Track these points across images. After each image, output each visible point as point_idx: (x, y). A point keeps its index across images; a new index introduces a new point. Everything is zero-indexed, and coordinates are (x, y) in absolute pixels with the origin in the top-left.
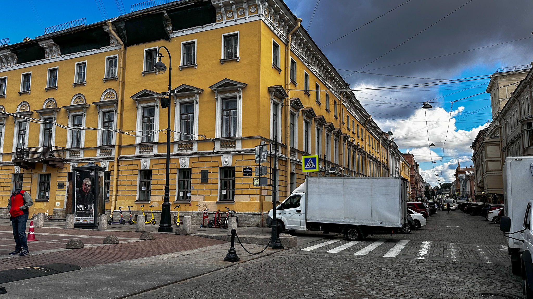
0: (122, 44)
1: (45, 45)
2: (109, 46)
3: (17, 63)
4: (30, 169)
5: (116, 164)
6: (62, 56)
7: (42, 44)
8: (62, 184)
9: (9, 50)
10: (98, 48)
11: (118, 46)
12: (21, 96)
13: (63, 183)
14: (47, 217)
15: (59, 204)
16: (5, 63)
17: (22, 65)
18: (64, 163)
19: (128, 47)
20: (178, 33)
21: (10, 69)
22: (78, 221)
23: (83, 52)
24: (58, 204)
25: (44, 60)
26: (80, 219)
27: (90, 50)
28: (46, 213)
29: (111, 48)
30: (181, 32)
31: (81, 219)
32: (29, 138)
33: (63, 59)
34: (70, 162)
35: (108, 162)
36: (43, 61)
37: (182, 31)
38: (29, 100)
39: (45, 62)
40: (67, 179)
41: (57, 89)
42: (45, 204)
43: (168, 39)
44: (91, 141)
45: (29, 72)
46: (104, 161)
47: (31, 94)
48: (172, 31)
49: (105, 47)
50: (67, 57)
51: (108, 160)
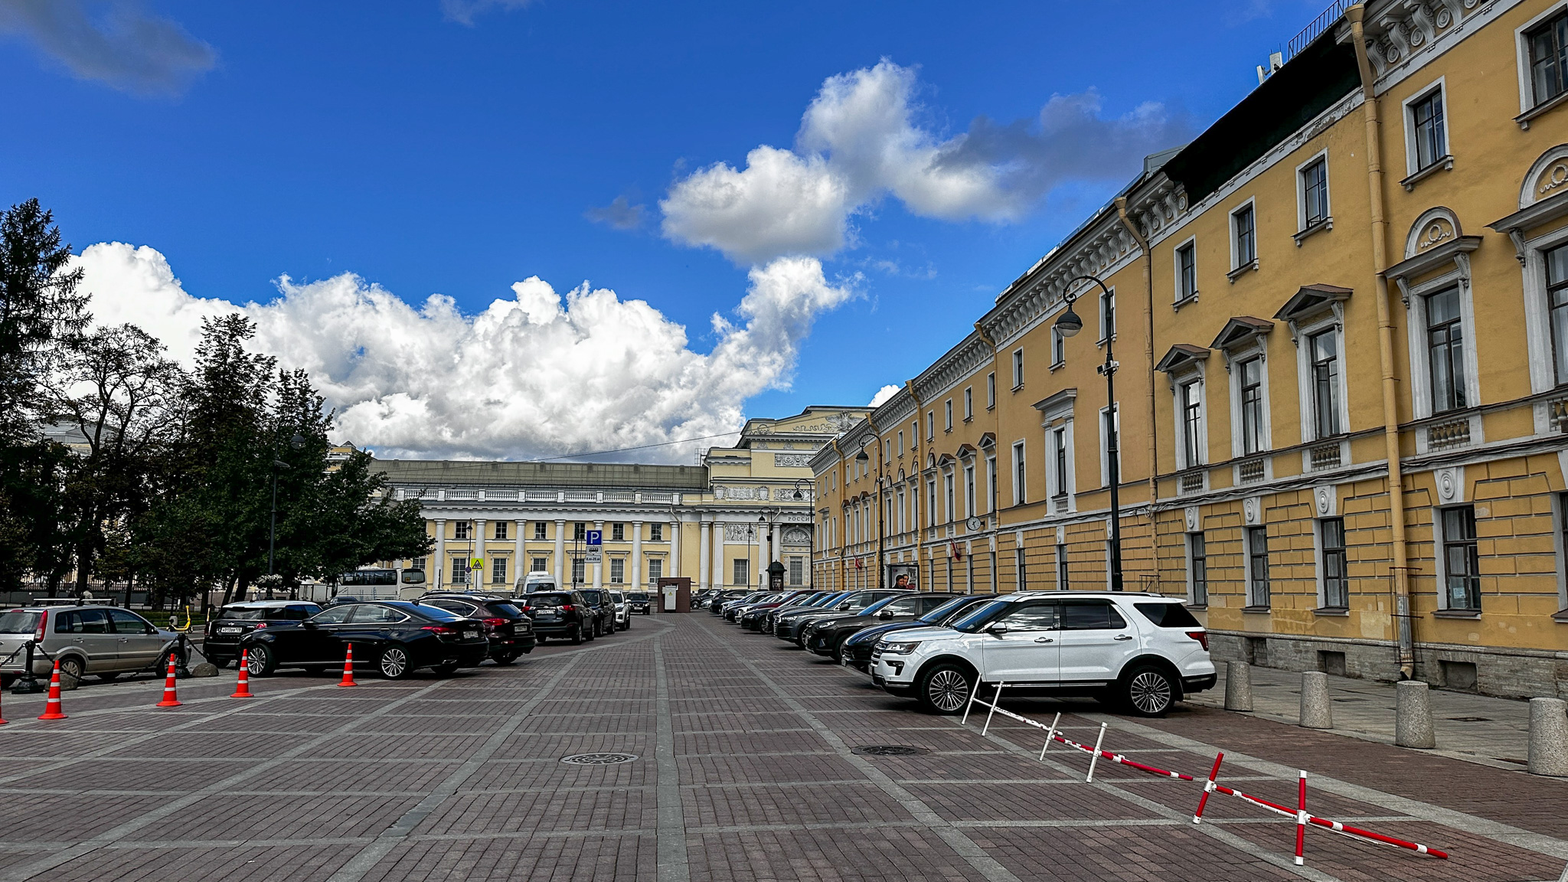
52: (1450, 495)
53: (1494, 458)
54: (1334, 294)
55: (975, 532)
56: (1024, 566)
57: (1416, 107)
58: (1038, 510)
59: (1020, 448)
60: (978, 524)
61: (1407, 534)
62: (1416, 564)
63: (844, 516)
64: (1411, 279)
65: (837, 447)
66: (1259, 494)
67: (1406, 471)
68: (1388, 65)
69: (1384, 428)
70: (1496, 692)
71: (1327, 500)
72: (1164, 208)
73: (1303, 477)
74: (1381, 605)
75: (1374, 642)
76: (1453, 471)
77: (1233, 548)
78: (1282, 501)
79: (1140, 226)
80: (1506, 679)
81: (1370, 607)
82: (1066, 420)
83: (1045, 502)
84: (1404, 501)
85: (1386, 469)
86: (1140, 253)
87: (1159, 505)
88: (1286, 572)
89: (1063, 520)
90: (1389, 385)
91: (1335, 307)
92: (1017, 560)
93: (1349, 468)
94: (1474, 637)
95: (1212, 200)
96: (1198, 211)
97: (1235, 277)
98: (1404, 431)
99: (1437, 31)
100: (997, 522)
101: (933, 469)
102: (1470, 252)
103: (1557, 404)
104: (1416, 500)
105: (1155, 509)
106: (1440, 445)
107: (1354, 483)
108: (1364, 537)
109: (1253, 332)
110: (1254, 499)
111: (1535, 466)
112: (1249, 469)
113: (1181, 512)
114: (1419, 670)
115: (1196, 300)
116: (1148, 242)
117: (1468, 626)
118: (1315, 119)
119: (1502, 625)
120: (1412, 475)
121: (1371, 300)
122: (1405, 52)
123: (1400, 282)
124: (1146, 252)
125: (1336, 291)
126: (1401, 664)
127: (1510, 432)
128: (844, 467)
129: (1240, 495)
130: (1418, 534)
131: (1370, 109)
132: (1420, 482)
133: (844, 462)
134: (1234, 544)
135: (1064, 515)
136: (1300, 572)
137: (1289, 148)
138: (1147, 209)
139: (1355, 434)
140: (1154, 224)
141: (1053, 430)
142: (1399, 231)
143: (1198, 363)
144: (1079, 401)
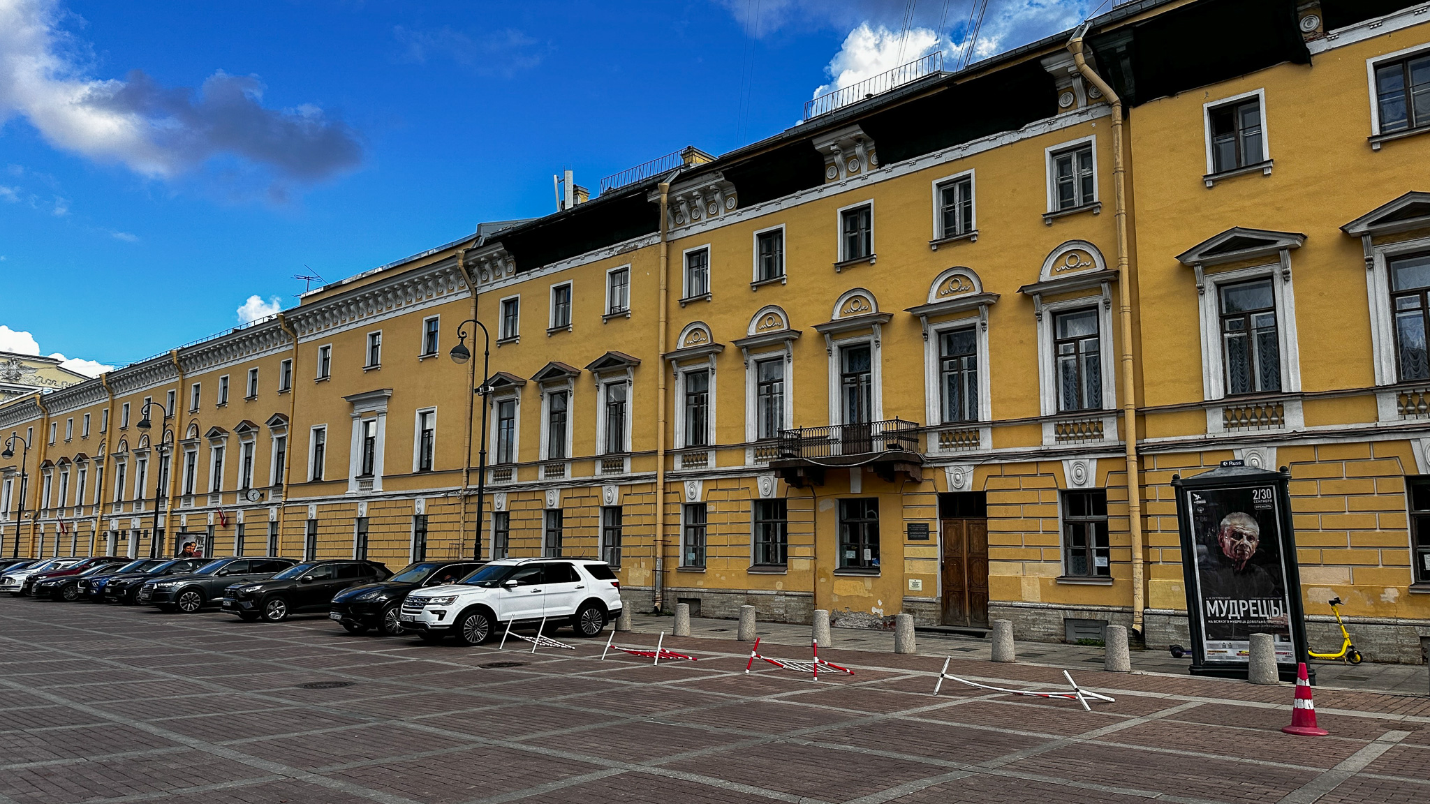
0: (1116, 102)
1: (833, 145)
2: (1057, 117)
3: (738, 208)
4: (808, 486)
5: (1133, 467)
6: (883, 168)
7: (821, 145)
8: (923, 528)
9: (720, 173)
10: (1016, 126)
11: (1093, 111)
12: (758, 293)
13: (927, 525)
14: (878, 621)
15: (920, 585)
16: (702, 210)
17: (754, 208)
18: (922, 469)
19: (1135, 106)
20: (1350, 33)
21: (717, 224)
22: (1216, 654)
23: (960, 145)
24: (915, 585)
25: (824, 188)
26: (1224, 646)
27: (987, 137)
28: (874, 610)
29: (1063, 120)
30: (1365, 29)
31: (1231, 646)
32: (794, 402)
33: (890, 175)
34: (945, 465)
35: (1096, 461)
36: (821, 191)
37: (1368, 25)
38: (783, 300)
39: (827, 193)
40: (936, 512)
41: (874, 261)
42: (869, 583)
43: (1302, 58)
44: (1015, 400)
45: (778, 227)
46: (1079, 457)
47: (790, 284)
48: (1320, 30)
49: (1042, 121)
50: (901, 169)
51: (1092, 456)
52: (693, 497)
53: (722, 477)
54: (631, 362)
55: (254, 503)
56: (243, 536)
57: (690, 256)
58: (340, 487)
59: (319, 432)
60: (257, 496)
61: (664, 520)
62: (668, 539)
63: (43, 478)
64: (680, 362)
65: (40, 403)
66: (560, 487)
67: (667, 480)
68: (677, 225)
69: (657, 451)
70: (711, 615)
71: (612, 495)
72: (494, 267)
73: (595, 478)
74: (643, 564)
75: (637, 588)
76: (696, 483)
77: (535, 524)
78: (577, 493)
79: (470, 274)
80: (718, 607)
81: (636, 565)
82: (378, 414)
83: (347, 481)
84: (664, 499)
85: (656, 478)
86: (469, 295)
87: (471, 490)
88: (575, 542)
89: (367, 498)
90: (662, 425)
91: (629, 369)
92: (306, 530)
93: (630, 475)
94: (700, 583)
95: (536, 273)
96: (523, 278)
97: (552, 333)
98: (669, 454)
99: (709, 215)
100: (284, 494)
101: (125, 454)
102: (717, 353)
103: (758, 449)
104: (672, 498)
105: (467, 492)
106: (688, 466)
107: (632, 485)
108: (635, 521)
109: (567, 374)
110: (555, 491)
111: (743, 484)
112: (552, 469)
113: (491, 497)
114: (665, 605)
115: (517, 341)
116: (476, 289)
117: (697, 576)
118: (624, 243)
119: (718, 575)
120: (670, 482)
121: (652, 369)
122: (688, 220)
123: (673, 362)
124: (474, 296)
125: (631, 359)
126: (655, 602)
127: (731, 463)
128: (48, 425)
129: (544, 487)
130: (672, 519)
131: (663, 247)
132: (674, 488)
133: (48, 419)
134: (535, 521)
135: (368, 493)
136: (587, 542)
137: (602, 255)
138: (479, 264)
139: (635, 453)
140: (483, 276)
141: (361, 421)
142: (674, 330)
143: (517, 388)
144: (394, 401)
